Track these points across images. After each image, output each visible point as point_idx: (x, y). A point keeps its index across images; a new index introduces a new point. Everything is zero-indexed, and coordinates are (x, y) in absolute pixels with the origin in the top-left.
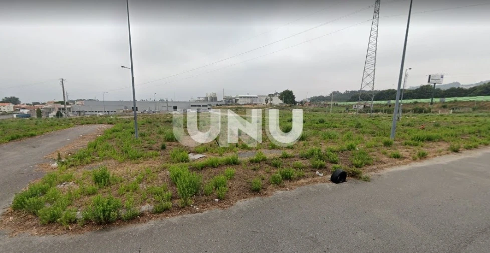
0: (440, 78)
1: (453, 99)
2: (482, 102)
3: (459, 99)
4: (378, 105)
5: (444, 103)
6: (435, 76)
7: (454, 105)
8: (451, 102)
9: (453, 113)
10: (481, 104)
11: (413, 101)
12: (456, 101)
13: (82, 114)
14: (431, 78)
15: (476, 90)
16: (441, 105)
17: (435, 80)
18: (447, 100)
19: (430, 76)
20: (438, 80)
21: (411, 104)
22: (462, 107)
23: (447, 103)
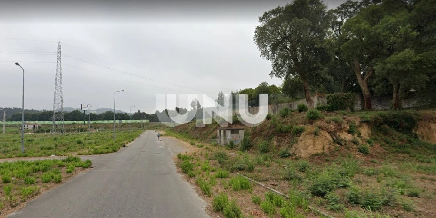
3: (97, 122)
4: (45, 125)
7: (95, 125)
8: (93, 123)
9: (98, 131)
10: (107, 125)
11: (72, 122)
14: (82, 106)
15: (102, 115)
17: (84, 108)
18: (91, 122)
20: (86, 108)
21: (70, 124)
22: (99, 127)
23: (91, 124)
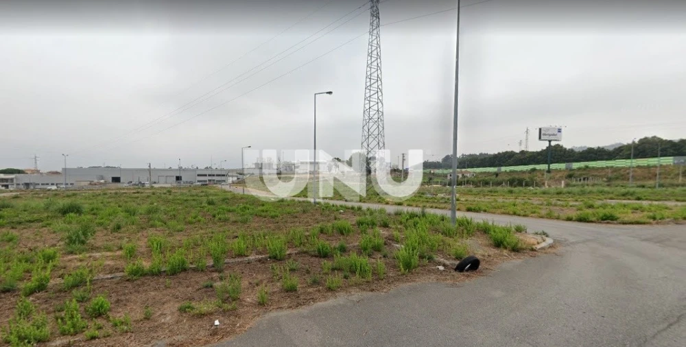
0: (556, 132)
1: (582, 164)
2: (623, 168)
3: (592, 164)
5: (571, 170)
6: (548, 129)
7: (584, 172)
8: (579, 169)
11: (529, 167)
12: (587, 167)
13: (32, 187)
14: (542, 132)
15: (622, 150)
16: (566, 173)
17: (550, 135)
18: (575, 165)
19: (540, 129)
20: (554, 135)
22: (596, 176)
23: (574, 170)
